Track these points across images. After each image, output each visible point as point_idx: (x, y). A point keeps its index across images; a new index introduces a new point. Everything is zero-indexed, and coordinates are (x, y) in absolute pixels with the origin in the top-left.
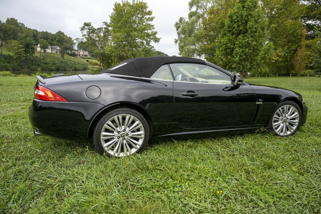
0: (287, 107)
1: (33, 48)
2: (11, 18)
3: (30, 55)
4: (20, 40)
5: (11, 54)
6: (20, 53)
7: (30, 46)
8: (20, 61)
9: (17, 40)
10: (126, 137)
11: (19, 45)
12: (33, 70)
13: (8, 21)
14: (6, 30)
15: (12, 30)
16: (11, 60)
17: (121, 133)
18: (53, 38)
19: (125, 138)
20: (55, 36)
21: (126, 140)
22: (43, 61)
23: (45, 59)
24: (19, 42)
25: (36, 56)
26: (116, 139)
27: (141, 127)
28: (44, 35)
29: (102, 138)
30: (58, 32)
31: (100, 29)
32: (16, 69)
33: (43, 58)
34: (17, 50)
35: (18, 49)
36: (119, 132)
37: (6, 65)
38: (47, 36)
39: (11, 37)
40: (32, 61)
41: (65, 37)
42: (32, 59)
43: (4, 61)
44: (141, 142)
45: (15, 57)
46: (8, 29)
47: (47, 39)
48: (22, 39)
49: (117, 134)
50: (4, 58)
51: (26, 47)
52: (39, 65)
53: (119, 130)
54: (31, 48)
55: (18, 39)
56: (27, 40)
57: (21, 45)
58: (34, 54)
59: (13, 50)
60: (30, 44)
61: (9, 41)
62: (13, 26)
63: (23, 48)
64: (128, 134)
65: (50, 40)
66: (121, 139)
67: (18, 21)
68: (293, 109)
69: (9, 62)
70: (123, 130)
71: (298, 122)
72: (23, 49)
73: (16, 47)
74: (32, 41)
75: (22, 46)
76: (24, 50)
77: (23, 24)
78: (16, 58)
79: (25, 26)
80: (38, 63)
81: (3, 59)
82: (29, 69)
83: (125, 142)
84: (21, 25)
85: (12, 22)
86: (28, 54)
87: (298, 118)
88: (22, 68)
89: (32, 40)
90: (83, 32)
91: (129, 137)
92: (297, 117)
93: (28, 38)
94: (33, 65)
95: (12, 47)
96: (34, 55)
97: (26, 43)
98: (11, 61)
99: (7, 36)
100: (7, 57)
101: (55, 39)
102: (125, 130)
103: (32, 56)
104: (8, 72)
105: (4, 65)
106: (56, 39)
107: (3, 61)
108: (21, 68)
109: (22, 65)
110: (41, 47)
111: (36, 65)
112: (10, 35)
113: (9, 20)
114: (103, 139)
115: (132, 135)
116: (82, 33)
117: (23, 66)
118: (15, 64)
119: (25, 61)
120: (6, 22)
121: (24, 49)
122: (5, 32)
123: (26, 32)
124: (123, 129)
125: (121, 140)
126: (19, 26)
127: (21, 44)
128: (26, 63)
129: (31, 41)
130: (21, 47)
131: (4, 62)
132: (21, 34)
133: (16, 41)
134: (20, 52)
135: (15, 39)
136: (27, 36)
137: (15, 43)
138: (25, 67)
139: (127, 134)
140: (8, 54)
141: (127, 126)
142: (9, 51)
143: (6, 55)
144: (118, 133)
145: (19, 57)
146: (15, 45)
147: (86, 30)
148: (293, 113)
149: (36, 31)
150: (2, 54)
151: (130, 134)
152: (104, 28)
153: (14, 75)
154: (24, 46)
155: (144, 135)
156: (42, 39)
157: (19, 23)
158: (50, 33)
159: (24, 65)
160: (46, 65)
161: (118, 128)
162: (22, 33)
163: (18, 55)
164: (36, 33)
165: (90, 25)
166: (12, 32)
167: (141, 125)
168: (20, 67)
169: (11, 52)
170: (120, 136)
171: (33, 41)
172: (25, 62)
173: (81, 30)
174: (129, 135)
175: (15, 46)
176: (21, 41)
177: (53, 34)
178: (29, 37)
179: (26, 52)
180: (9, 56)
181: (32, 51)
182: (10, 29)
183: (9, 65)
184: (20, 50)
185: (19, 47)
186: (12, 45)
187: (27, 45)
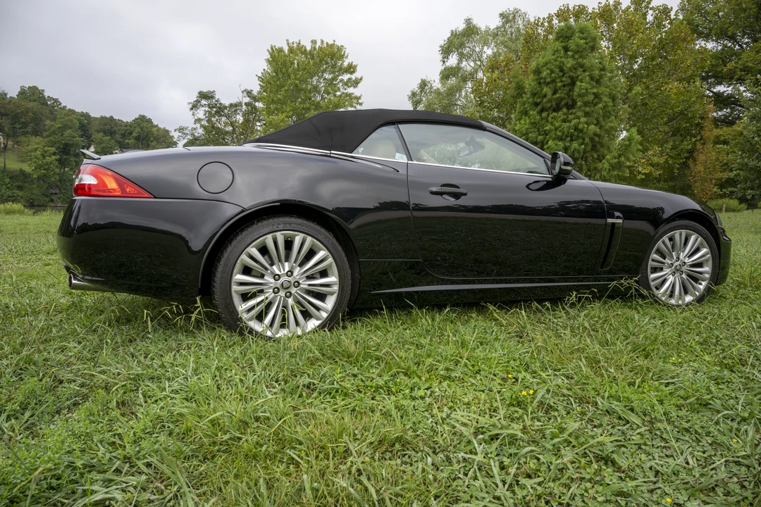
0: (681, 234)
1: (78, 155)
2: (30, 88)
3: (71, 169)
4: (47, 136)
5: (27, 168)
6: (46, 167)
7: (72, 149)
8: (47, 185)
9: (42, 136)
10: (293, 290)
11: (46, 148)
13: (23, 93)
14: (18, 113)
15: (31, 114)
16: (27, 182)
17: (282, 279)
18: (126, 130)
19: (291, 293)
20: (131, 126)
21: (295, 297)
24: (46, 140)
26: (269, 294)
27: (330, 265)
28: (106, 125)
29: (235, 288)
30: (137, 116)
31: (236, 105)
32: (36, 203)
34: (41, 158)
35: (44, 157)
36: (276, 277)
37: (13, 193)
38: (112, 128)
39: (29, 129)
41: (155, 129)
43: (9, 185)
44: (330, 304)
45: (35, 176)
46: (22, 112)
47: (111, 133)
48: (54, 133)
49: (273, 281)
50: (11, 178)
51: (63, 152)
53: (278, 272)
54: (74, 155)
55: (45, 134)
56: (64, 135)
57: (50, 148)
59: (31, 160)
60: (72, 145)
61: (22, 139)
62: (35, 103)
63: (54, 154)
64: (298, 282)
65: (118, 136)
66: (282, 293)
68: (697, 240)
69: (20, 188)
70: (286, 272)
71: (710, 271)
72: (54, 157)
73: (38, 153)
74: (76, 137)
75: (53, 150)
76: (57, 160)
77: (56, 101)
78: (39, 178)
79: (60, 104)
81: (8, 180)
82: (67, 203)
83: (290, 301)
84: (53, 103)
85: (32, 94)
86: (66, 169)
87: (710, 262)
88: (52, 201)
89: (77, 135)
90: (196, 113)
91: (302, 290)
92: (707, 261)
93: (69, 132)
95: (31, 151)
97: (63, 142)
98: (26, 184)
99: (20, 128)
100: (17, 176)
101: (131, 133)
102: (290, 273)
104: (16, 206)
105: (9, 193)
106: (134, 134)
107: (6, 184)
108: (49, 202)
109: (52, 194)
112: (25, 125)
113: (25, 90)
114: (237, 292)
115: (309, 285)
116: (193, 115)
117: (53, 197)
118: (35, 192)
119: (59, 184)
120: (17, 95)
121: (58, 157)
122: (15, 118)
123: (64, 118)
124: (287, 269)
125: (281, 297)
126: (47, 104)
127: (50, 144)
128: (60, 189)
129: (73, 137)
130: (52, 152)
131: (8, 188)
132: (52, 123)
133: (39, 139)
134: (47, 164)
135: (36, 133)
136: (65, 127)
137: (37, 144)
138: (59, 199)
139: (297, 284)
140: (19, 169)
141: (295, 262)
142: (22, 161)
143: (14, 172)
144: (275, 280)
145: (45, 175)
146: (35, 147)
147: (203, 109)
148: (697, 250)
149: (86, 116)
150: (5, 168)
151: (305, 284)
152: (246, 104)
153: (31, 212)
154: (57, 149)
155: (338, 286)
156: (101, 134)
157: (48, 97)
158: (119, 120)
159: (56, 194)
161: (274, 267)
162: (54, 119)
163: (42, 171)
164: (86, 121)
165: (212, 97)
166: (30, 119)
167: (330, 260)
168: (47, 199)
169: (27, 165)
170: (279, 286)
171: (78, 138)
172: (57, 187)
173: (192, 109)
174: (302, 286)
175: (36, 150)
176: (51, 138)
177: (127, 122)
178: (70, 128)
179: (62, 163)
180: (22, 172)
181: (75, 161)
182: (27, 112)
183: (20, 194)
184: (48, 159)
185: (45, 152)
186: (29, 147)
187: (64, 148)
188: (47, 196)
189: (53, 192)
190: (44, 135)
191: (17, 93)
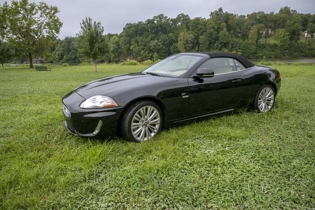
1: (299, 35)
2: (284, 8)
3: (295, 42)
4: (287, 28)
5: (276, 42)
6: (284, 41)
7: (297, 33)
8: (284, 49)
9: (284, 28)
11: (286, 33)
12: (295, 57)
13: (281, 11)
14: (277, 20)
15: (282, 19)
16: (276, 48)
22: (308, 47)
23: (310, 45)
24: (286, 30)
25: (301, 43)
32: (278, 57)
33: (309, 43)
35: (284, 37)
37: (270, 53)
39: (280, 26)
40: (296, 48)
42: (296, 45)
43: (269, 50)
45: (279, 46)
48: (290, 26)
50: (270, 47)
51: (292, 34)
52: (302, 51)
54: (297, 35)
56: (294, 26)
57: (287, 33)
58: (299, 40)
59: (279, 39)
60: (297, 31)
61: (277, 30)
62: (284, 15)
63: (288, 35)
67: (290, 9)
69: (273, 51)
72: (288, 37)
73: (282, 35)
74: (299, 26)
76: (289, 38)
77: (295, 11)
78: (280, 46)
80: (301, 49)
81: (269, 48)
82: (291, 56)
84: (293, 12)
86: (293, 41)
88: (284, 56)
89: (300, 25)
93: (296, 25)
94: (295, 52)
95: (279, 36)
96: (300, 42)
97: (293, 29)
98: (275, 49)
99: (277, 26)
100: (273, 46)
103: (297, 42)
105: (268, 53)
108: (283, 56)
110: (308, 32)
111: (299, 52)
112: (279, 24)
113: (282, 9)
117: (285, 54)
118: (278, 52)
119: (289, 48)
121: (289, 37)
122: (275, 22)
123: (295, 19)
126: (290, 13)
127: (287, 31)
128: (288, 51)
129: (298, 27)
130: (287, 34)
132: (290, 22)
133: (283, 29)
136: (295, 23)
137: (282, 32)
138: (287, 54)
140: (274, 43)
142: (275, 40)
143: (272, 44)
145: (283, 45)
146: (281, 33)
150: (269, 43)
154: (290, 33)
156: (312, 23)
159: (287, 52)
160: (310, 52)
162: (291, 20)
163: (282, 43)
164: (308, 18)
166: (281, 21)
168: (282, 55)
171: (300, 27)
172: (288, 49)
175: (281, 34)
176: (288, 28)
178: (297, 23)
179: (291, 39)
181: (297, 38)
182: (280, 19)
183: (273, 53)
184: (285, 38)
185: (285, 35)
186: (279, 34)
187: (293, 32)
188: (282, 54)
189: (286, 52)
190: (286, 28)
191: (279, 11)
